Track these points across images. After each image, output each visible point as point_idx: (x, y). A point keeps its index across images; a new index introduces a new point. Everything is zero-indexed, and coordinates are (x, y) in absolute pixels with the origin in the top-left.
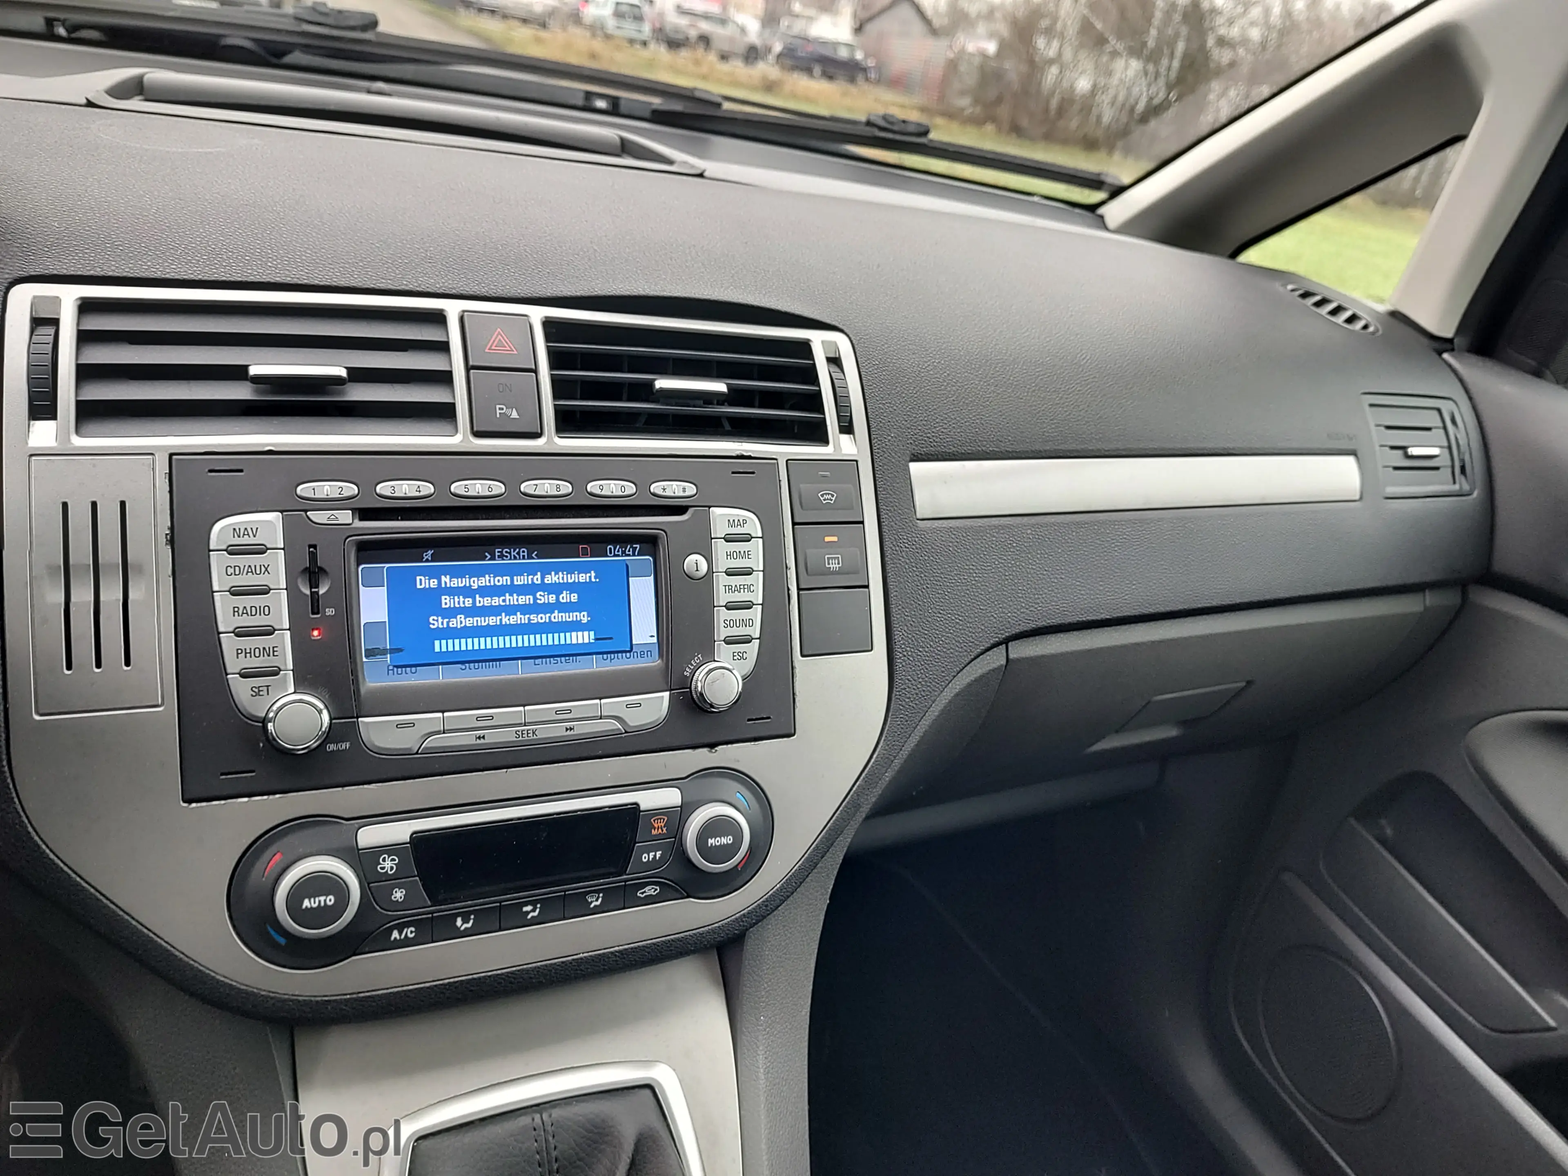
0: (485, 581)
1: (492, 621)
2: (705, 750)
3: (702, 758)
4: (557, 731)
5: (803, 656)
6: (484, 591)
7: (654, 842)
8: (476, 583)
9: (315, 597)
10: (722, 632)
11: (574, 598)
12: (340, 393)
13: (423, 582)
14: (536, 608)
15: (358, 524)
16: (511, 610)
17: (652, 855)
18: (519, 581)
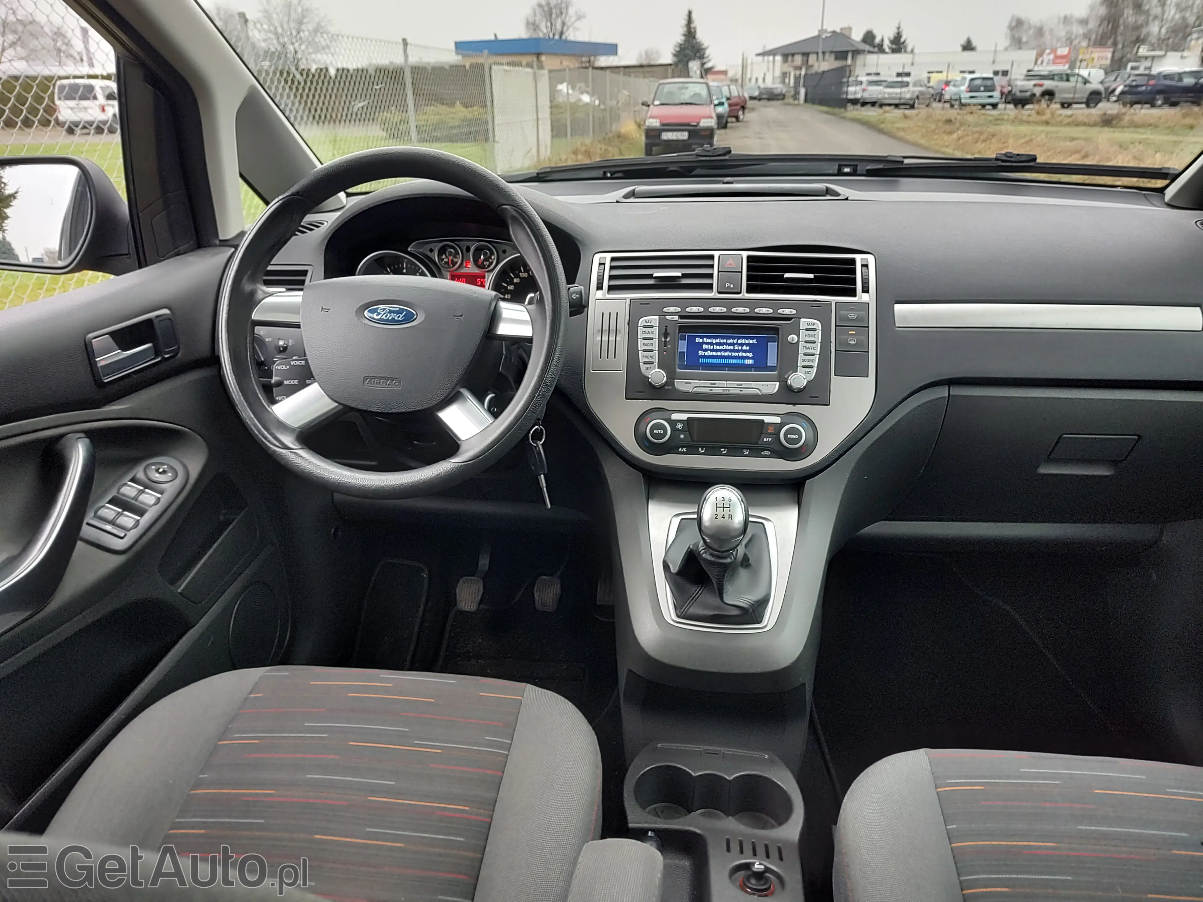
0: (717, 341)
1: (719, 354)
2: (791, 406)
3: (790, 408)
4: (737, 391)
5: (835, 375)
6: (717, 344)
7: (769, 435)
8: (715, 341)
9: (665, 341)
10: (800, 363)
11: (748, 348)
12: (680, 281)
13: (698, 340)
14: (734, 351)
15: (680, 320)
16: (726, 351)
17: (768, 439)
18: (729, 341)
